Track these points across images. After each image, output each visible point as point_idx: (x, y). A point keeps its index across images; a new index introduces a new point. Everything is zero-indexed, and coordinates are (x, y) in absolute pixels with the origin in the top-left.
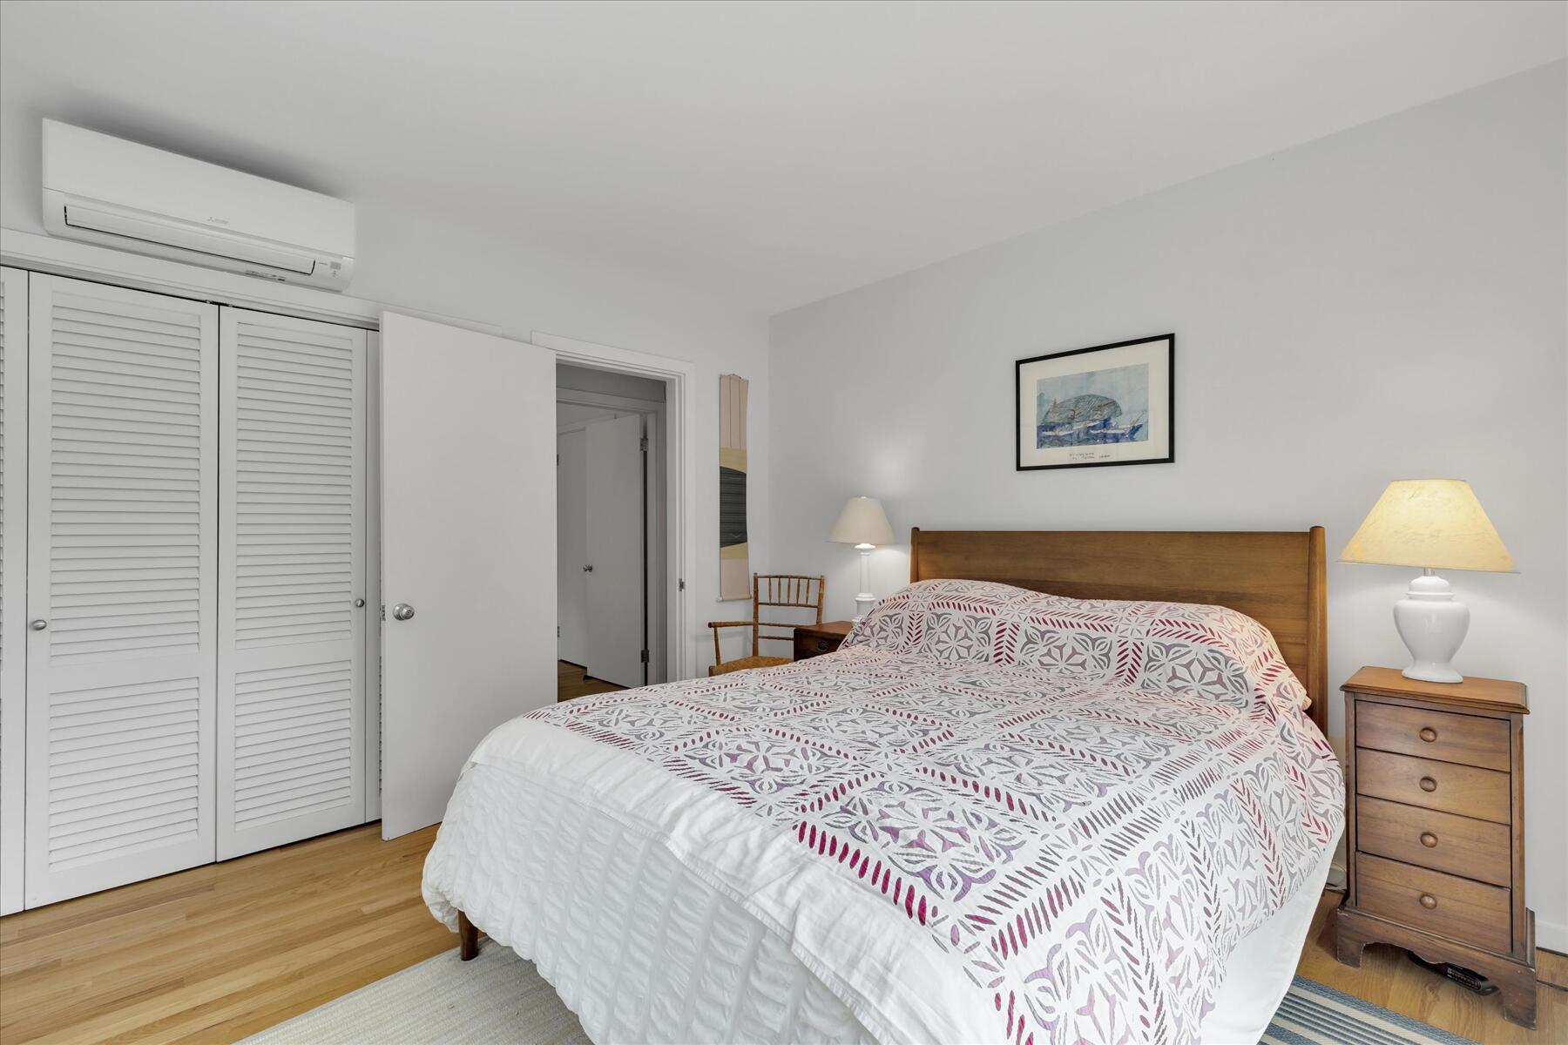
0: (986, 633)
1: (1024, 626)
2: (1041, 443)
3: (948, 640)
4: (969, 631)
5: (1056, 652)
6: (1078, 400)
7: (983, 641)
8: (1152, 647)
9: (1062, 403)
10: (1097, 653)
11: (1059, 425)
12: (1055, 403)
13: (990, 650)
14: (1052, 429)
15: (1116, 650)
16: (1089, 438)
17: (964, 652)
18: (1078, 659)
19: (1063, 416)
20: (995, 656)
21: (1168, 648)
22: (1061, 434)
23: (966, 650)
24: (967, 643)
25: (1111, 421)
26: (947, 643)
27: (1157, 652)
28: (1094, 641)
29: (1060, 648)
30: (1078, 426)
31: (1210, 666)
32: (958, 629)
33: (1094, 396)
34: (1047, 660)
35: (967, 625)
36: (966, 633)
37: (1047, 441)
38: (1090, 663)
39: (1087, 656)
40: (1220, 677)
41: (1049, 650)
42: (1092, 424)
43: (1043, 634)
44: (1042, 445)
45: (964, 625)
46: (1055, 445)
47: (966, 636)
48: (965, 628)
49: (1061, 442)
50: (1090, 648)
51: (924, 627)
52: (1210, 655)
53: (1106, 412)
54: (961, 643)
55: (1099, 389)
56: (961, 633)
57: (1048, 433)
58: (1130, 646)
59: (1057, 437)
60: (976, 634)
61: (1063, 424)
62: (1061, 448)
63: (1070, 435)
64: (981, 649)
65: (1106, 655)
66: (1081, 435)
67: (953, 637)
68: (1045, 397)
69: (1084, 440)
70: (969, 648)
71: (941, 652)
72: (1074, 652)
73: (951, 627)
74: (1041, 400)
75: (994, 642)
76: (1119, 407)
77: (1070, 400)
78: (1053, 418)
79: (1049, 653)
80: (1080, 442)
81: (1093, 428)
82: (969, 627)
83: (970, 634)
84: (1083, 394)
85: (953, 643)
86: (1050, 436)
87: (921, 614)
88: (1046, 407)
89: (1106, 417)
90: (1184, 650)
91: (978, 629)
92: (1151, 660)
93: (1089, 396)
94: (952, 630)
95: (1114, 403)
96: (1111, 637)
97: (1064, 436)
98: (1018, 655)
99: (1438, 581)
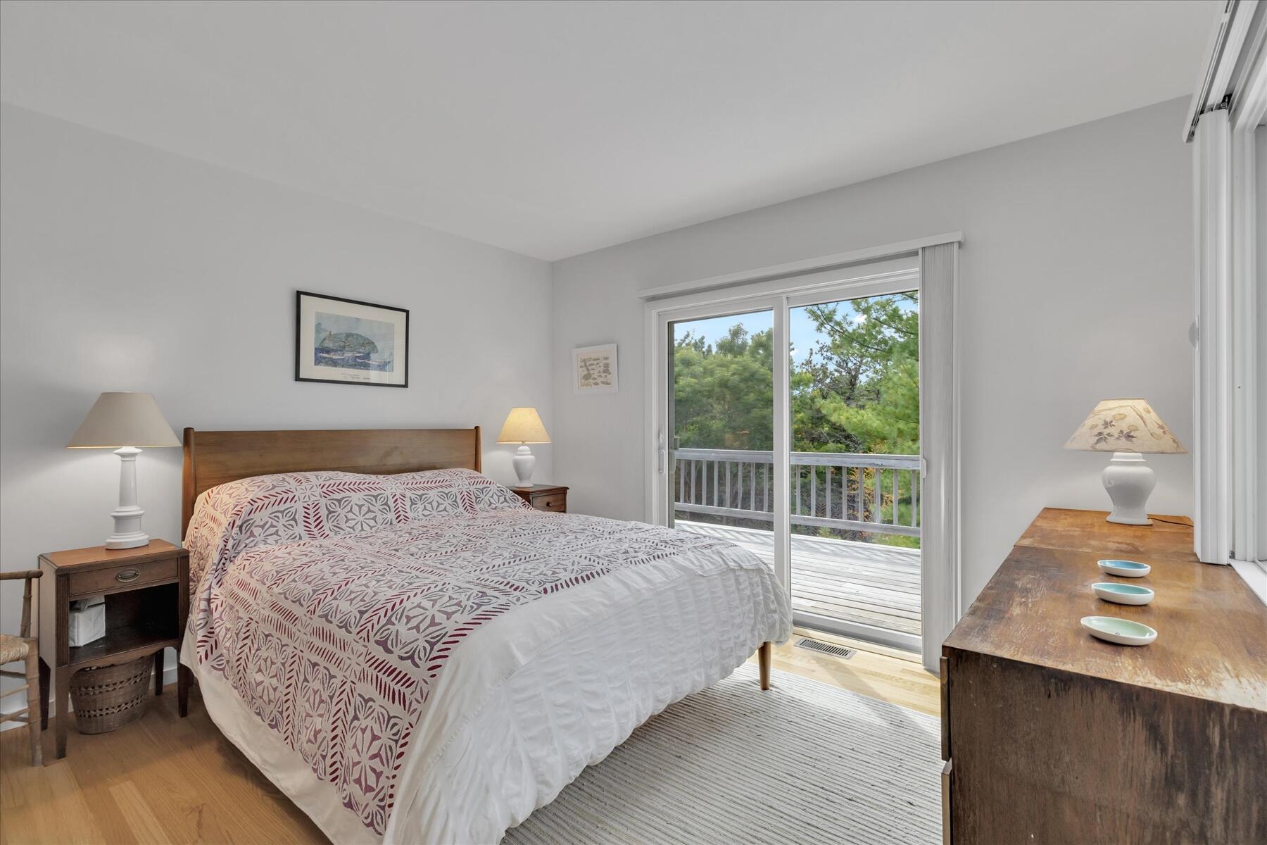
0: (386, 504)
1: (408, 494)
2: (318, 361)
3: (354, 517)
4: (371, 507)
5: (429, 507)
6: (348, 335)
7: (384, 511)
8: (475, 491)
9: (336, 334)
10: (450, 501)
11: (333, 350)
12: (330, 333)
13: (391, 516)
14: (328, 352)
15: (459, 497)
16: (355, 365)
17: (372, 523)
18: (442, 507)
19: (337, 344)
20: (397, 519)
21: (482, 490)
22: (335, 357)
23: (373, 521)
24: (371, 515)
25: (371, 355)
26: (355, 519)
27: (478, 493)
28: (447, 494)
29: (430, 503)
30: (348, 355)
31: (500, 494)
32: (360, 507)
33: (360, 336)
34: (426, 513)
35: (368, 502)
36: (369, 508)
37: (323, 361)
38: (449, 508)
39: (446, 504)
40: (505, 498)
41: (425, 506)
42: (358, 355)
43: (421, 496)
44: (319, 363)
45: (364, 502)
46: (330, 365)
47: (369, 511)
48: (367, 504)
49: (335, 363)
50: (446, 499)
51: (323, 512)
52: (499, 489)
53: (367, 349)
54: (367, 516)
55: (363, 331)
56: (365, 509)
57: (323, 353)
58: (465, 493)
59: (332, 360)
60: (378, 506)
61: (336, 351)
62: (335, 368)
63: (343, 359)
64: (385, 516)
65: (455, 501)
66: (350, 361)
67: (358, 514)
68: (323, 327)
69: (352, 365)
70: (374, 518)
71: (353, 528)
72: (439, 504)
73: (354, 506)
74: (318, 328)
75: (393, 509)
76: (375, 346)
77: (341, 334)
78: (329, 344)
79: (425, 509)
80: (350, 366)
81: (359, 357)
82: (371, 504)
83: (372, 508)
84: (353, 332)
85: (361, 518)
86: (326, 358)
87: (316, 503)
88: (323, 335)
89: (367, 352)
90: (488, 489)
91: (379, 503)
92: (477, 498)
93: (357, 334)
94: (356, 509)
95: (373, 343)
96: (455, 490)
97: (338, 359)
98: (410, 515)
99: (526, 448)
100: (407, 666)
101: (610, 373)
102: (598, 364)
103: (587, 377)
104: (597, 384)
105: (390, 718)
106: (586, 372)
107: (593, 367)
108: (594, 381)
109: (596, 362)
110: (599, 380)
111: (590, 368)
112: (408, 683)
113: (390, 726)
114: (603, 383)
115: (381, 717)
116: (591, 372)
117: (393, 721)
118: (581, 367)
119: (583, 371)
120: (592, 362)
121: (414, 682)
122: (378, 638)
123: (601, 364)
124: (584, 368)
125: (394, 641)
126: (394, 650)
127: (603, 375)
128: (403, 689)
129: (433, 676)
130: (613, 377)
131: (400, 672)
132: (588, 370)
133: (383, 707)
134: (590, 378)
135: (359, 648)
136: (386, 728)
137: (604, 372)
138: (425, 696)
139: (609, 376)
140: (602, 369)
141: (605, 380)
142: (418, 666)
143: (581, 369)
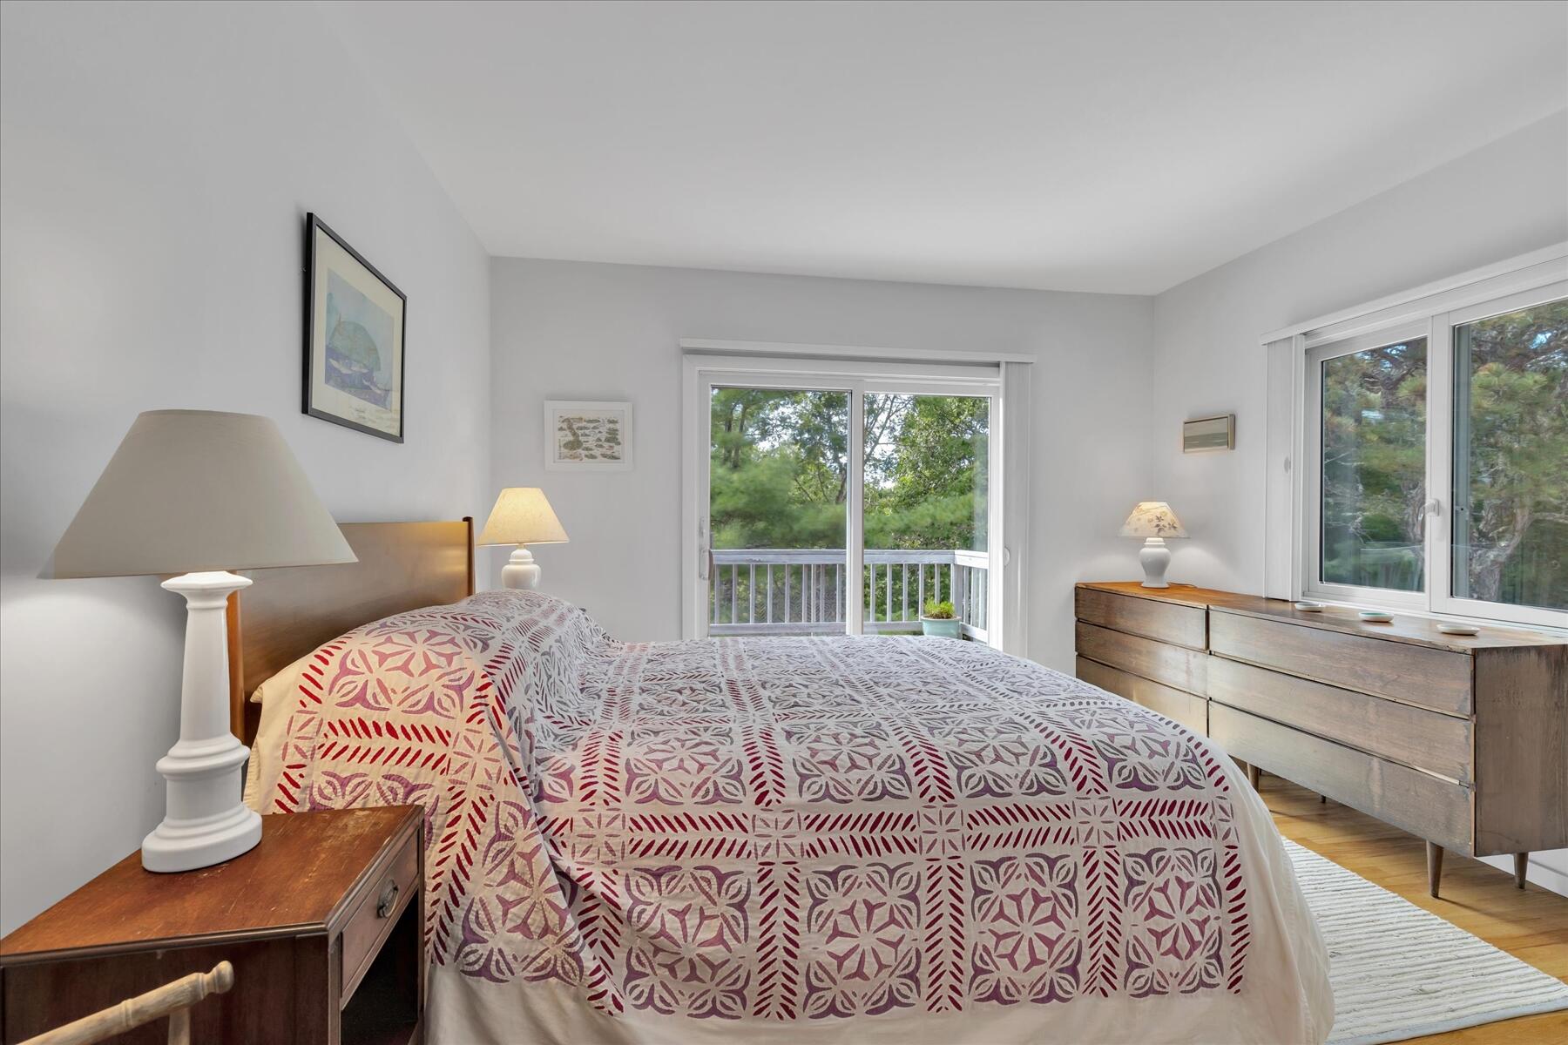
2: (328, 375)
6: (356, 328)
9: (345, 323)
11: (342, 355)
14: (337, 358)
22: (343, 370)
25: (374, 373)
30: (355, 368)
33: (366, 333)
37: (333, 375)
42: (364, 371)
44: (329, 380)
46: (339, 385)
49: (343, 383)
53: (372, 360)
59: (340, 375)
61: (345, 357)
63: (350, 376)
66: (357, 382)
68: (333, 302)
74: (330, 304)
76: (378, 358)
77: (350, 323)
78: (338, 342)
81: (364, 375)
84: (360, 323)
86: (335, 369)
89: (371, 367)
93: (363, 329)
95: (376, 350)
97: (347, 375)
99: (525, 552)
100: (1186, 794)
101: (619, 444)
102: (594, 428)
103: (574, 445)
104: (593, 457)
105: (1195, 855)
106: (571, 438)
107: (587, 432)
108: (586, 453)
109: (592, 425)
110: (597, 452)
111: (580, 432)
112: (1200, 808)
113: (1199, 864)
114: (604, 456)
115: (1184, 861)
116: (582, 439)
117: (1200, 858)
118: (561, 429)
119: (566, 435)
120: (584, 424)
121: (1207, 805)
122: (1117, 780)
123: (604, 429)
124: (568, 432)
125: (1148, 775)
126: (1156, 783)
127: (606, 445)
128: (1198, 818)
129: (1226, 789)
130: (625, 449)
131: (1183, 803)
132: (574, 434)
133: (1180, 849)
134: (579, 448)
135: (1095, 801)
136: (1196, 866)
137: (608, 440)
138: (1229, 812)
139: (616, 448)
140: (604, 436)
141: (609, 453)
142: (1202, 788)
143: (562, 433)
